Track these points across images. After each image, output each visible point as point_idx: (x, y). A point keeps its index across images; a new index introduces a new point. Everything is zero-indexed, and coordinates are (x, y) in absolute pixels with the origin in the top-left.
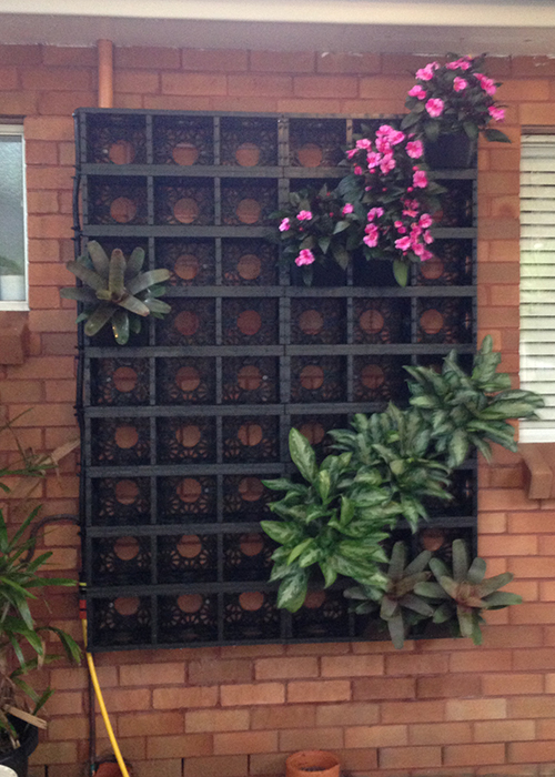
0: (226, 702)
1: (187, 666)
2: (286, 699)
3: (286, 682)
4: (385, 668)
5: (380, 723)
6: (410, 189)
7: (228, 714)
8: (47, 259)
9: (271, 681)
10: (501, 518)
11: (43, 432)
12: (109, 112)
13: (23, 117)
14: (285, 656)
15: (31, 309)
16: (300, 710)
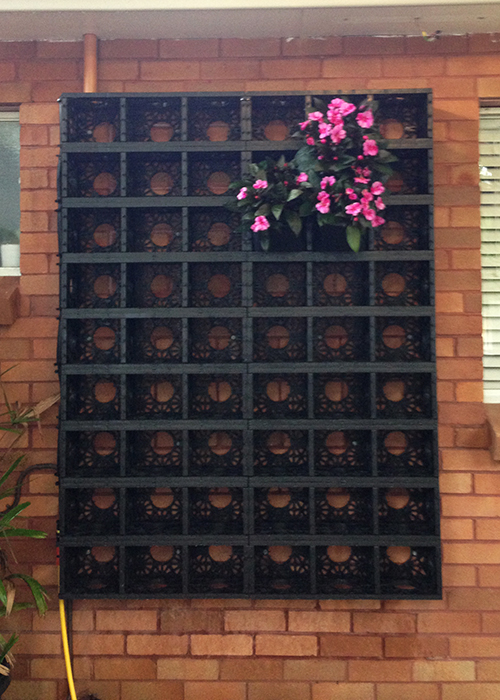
0: (196, 651)
1: (159, 614)
2: (254, 651)
3: (254, 634)
4: (352, 625)
5: (347, 680)
6: (360, 157)
7: (198, 663)
8: (37, 229)
9: (240, 633)
10: (467, 478)
11: (31, 387)
12: (92, 96)
13: (19, 104)
14: (253, 608)
15: (22, 274)
16: (268, 663)
